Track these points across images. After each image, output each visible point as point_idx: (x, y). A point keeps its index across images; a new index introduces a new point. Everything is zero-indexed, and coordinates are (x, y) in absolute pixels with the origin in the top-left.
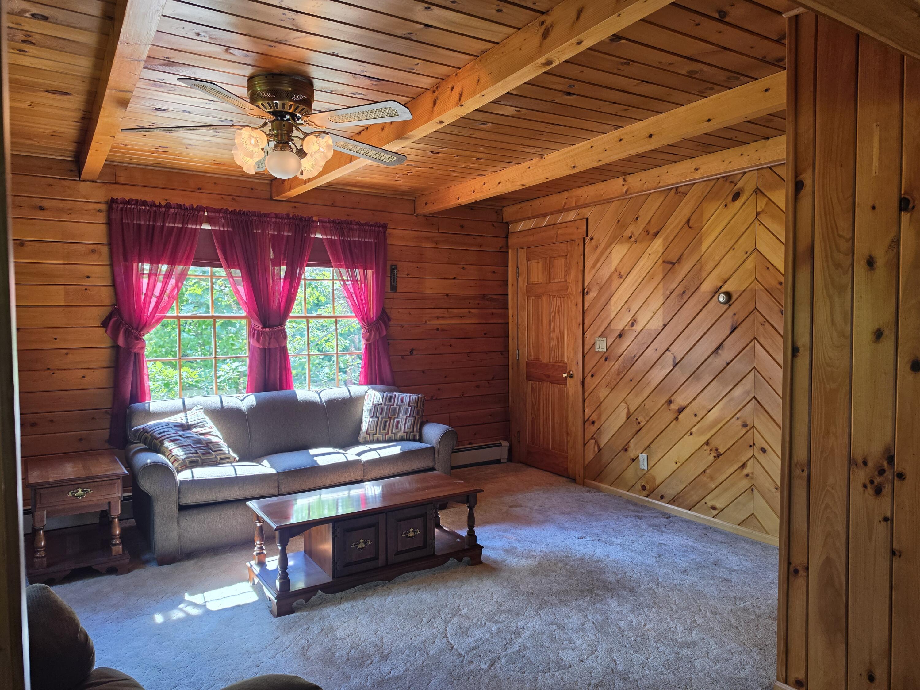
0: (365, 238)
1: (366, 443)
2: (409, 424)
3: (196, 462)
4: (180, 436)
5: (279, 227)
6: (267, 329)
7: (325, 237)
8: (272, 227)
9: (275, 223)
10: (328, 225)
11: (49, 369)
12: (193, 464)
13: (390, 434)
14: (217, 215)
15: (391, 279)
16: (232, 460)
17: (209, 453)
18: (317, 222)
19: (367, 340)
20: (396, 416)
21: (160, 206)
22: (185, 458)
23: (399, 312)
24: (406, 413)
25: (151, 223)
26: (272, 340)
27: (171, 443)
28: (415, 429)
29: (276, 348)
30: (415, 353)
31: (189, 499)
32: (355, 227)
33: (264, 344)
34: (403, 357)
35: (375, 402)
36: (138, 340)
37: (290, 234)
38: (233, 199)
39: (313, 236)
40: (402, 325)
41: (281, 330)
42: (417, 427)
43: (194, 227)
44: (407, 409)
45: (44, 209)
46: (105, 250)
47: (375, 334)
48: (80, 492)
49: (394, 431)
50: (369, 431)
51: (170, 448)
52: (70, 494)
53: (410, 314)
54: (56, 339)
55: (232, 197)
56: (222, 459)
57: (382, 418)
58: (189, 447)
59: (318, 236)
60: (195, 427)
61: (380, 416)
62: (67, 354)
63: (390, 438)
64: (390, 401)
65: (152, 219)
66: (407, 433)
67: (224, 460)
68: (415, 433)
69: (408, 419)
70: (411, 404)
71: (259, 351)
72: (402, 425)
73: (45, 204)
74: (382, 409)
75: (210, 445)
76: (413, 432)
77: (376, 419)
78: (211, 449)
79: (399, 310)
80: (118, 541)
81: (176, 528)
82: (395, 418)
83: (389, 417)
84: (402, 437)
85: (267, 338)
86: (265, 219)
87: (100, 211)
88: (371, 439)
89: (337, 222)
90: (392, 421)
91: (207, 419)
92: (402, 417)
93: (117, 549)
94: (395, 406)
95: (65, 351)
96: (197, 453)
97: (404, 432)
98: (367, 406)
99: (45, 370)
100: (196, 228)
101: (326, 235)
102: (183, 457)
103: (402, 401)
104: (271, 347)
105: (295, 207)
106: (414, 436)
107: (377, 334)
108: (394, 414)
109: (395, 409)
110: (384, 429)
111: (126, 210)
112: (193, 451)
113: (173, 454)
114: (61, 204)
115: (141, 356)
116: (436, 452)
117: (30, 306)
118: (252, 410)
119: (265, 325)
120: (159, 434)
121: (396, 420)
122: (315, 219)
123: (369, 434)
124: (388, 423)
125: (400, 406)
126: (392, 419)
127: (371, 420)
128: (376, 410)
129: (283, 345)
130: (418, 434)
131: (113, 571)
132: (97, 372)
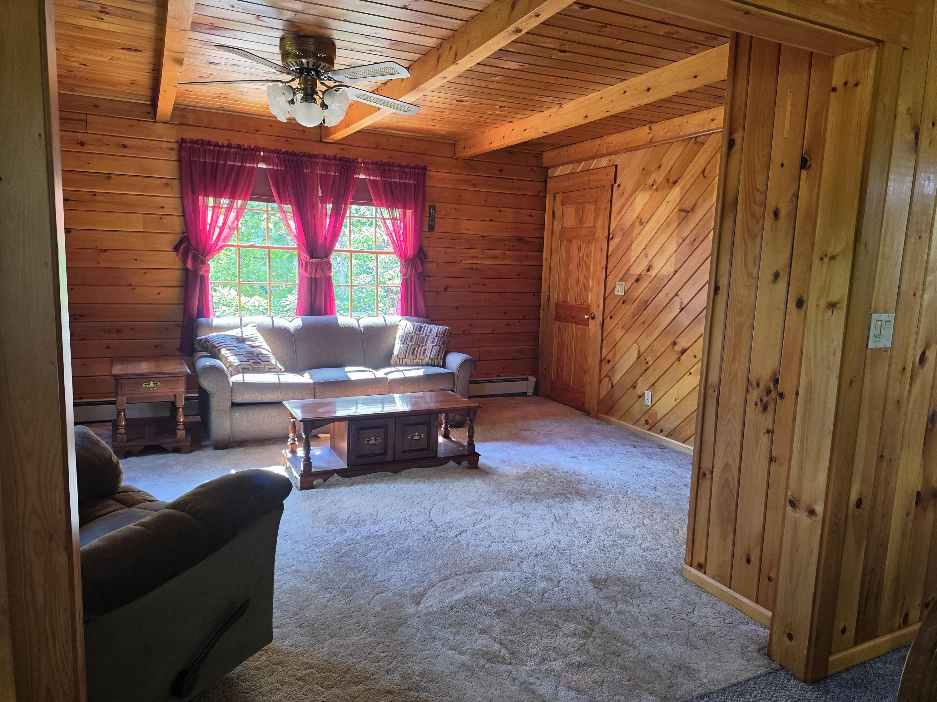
0: (406, 179)
1: (396, 365)
2: (435, 351)
3: (248, 369)
4: (235, 347)
5: (326, 167)
6: (314, 261)
7: (368, 177)
8: (320, 168)
9: (323, 164)
10: (371, 166)
11: (130, 285)
12: (245, 370)
13: (417, 360)
14: (272, 155)
15: (429, 219)
16: (279, 370)
17: (259, 363)
18: (361, 163)
19: (404, 275)
20: (424, 344)
21: (222, 146)
22: (239, 365)
23: (435, 251)
24: (433, 342)
25: (215, 161)
26: (318, 270)
27: (228, 352)
28: (439, 357)
29: (321, 278)
30: (449, 290)
31: (240, 398)
32: (396, 168)
33: (311, 274)
34: (438, 293)
35: (406, 331)
36: (203, 264)
37: (337, 174)
38: (287, 140)
39: (357, 176)
40: (438, 263)
41: (326, 262)
42: (441, 355)
43: (252, 165)
44: (434, 339)
45: (126, 147)
46: (176, 184)
47: (411, 270)
48: (152, 384)
49: (421, 357)
50: (399, 356)
51: (226, 356)
52: (144, 386)
53: (446, 253)
54: (136, 260)
55: (285, 139)
56: (269, 369)
57: (412, 345)
58: (243, 356)
59: (362, 176)
60: (249, 341)
61: (410, 344)
62: (145, 273)
63: (417, 363)
64: (420, 331)
65: (215, 158)
66: (432, 359)
67: (272, 370)
68: (439, 360)
69: (434, 347)
70: (438, 335)
71: (307, 279)
72: (428, 352)
73: (127, 142)
74: (412, 337)
75: (260, 356)
76: (438, 359)
77: (406, 346)
78: (260, 360)
79: (436, 249)
80: (182, 427)
81: (229, 420)
82: (422, 346)
83: (417, 345)
84: (428, 362)
85: (314, 268)
86: (314, 160)
87: (172, 149)
88: (401, 363)
89: (380, 163)
90: (420, 348)
91: (259, 335)
92: (429, 345)
93: (182, 433)
94: (424, 335)
95: (144, 271)
96: (249, 362)
97: (430, 359)
98: (400, 333)
99: (128, 286)
100: (253, 167)
101: (369, 175)
102: (236, 364)
103: (430, 332)
104: (317, 276)
105: (342, 149)
106: (439, 363)
107: (414, 270)
108: (423, 343)
109: (424, 338)
110: (413, 355)
111: (194, 149)
112: (245, 359)
113: (229, 361)
114: (140, 143)
115: (206, 278)
116: (456, 377)
117: (116, 231)
118: (299, 331)
119: (312, 257)
120: (218, 343)
121: (423, 347)
122: (360, 160)
123: (400, 358)
124: (416, 349)
125: (428, 336)
126: (421, 346)
127: (402, 346)
128: (406, 338)
129: (328, 275)
130: (442, 361)
131: (177, 450)
132: (169, 290)
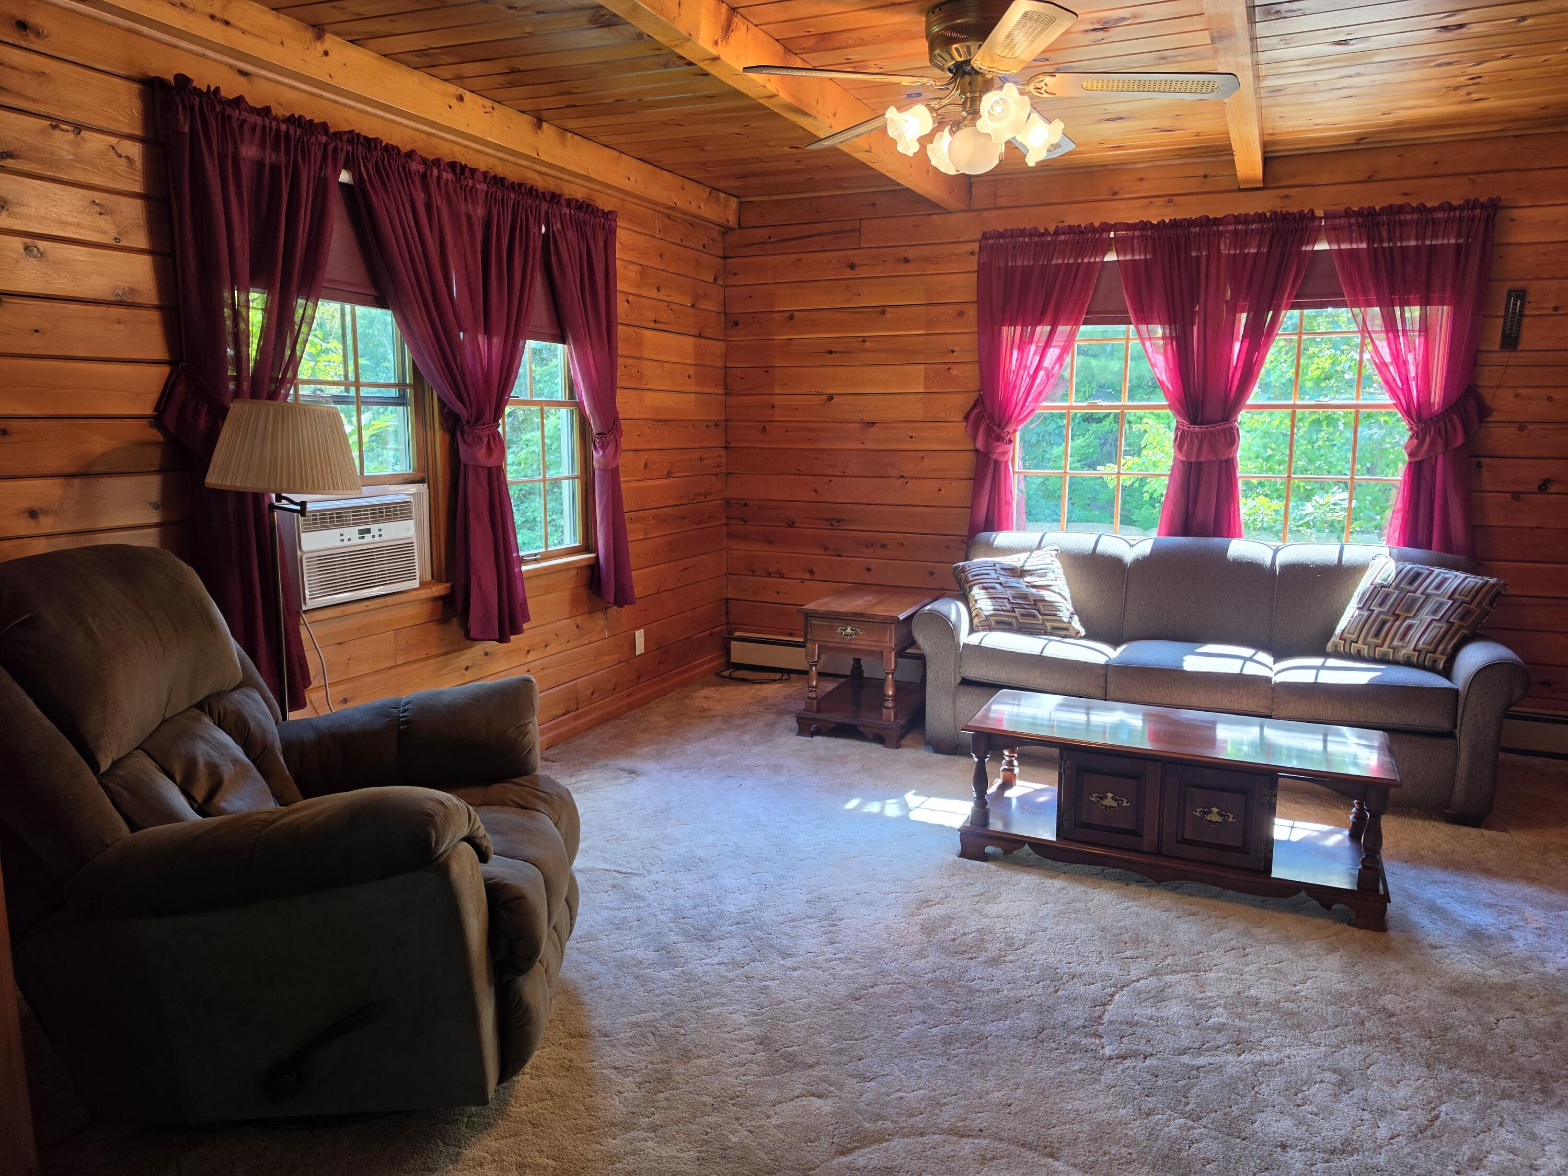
0: (1435, 236)
1: (1337, 655)
2: (1433, 634)
3: (1010, 624)
4: (1001, 584)
5: (1239, 239)
6: (1197, 429)
7: (1335, 247)
8: (1228, 242)
9: (1236, 233)
10: (1342, 221)
11: (902, 477)
12: (1004, 625)
13: (1385, 648)
14: (1130, 233)
15: (1505, 322)
16: (1073, 634)
17: (1034, 616)
18: (1321, 218)
19: (1411, 455)
20: (1411, 615)
21: (1046, 233)
22: (991, 615)
23: (1517, 396)
24: (1435, 612)
25: (1031, 263)
26: (1205, 447)
27: (983, 591)
28: (1441, 648)
29: (1210, 462)
30: (1553, 488)
31: (975, 671)
32: (1408, 217)
33: (1188, 455)
34: (1516, 496)
35: (1378, 581)
36: (998, 441)
37: (1263, 250)
38: (1170, 201)
39: (1309, 248)
40: (1522, 426)
41: (1224, 430)
42: (1447, 644)
43: (1092, 260)
44: (1441, 605)
45: (908, 261)
46: (972, 312)
47: (1433, 444)
48: (849, 630)
49: (1395, 643)
50: (1345, 635)
51: (977, 598)
52: (839, 631)
53: (1550, 399)
54: (911, 437)
55: (1166, 199)
56: (1054, 628)
57: (1380, 613)
58: (1005, 601)
59: (1322, 246)
60: (1031, 575)
61: (1377, 610)
62: (922, 458)
63: (1385, 654)
64: (1411, 583)
65: (1032, 257)
66: (1420, 651)
67: (1062, 631)
68: (1437, 655)
69: (1434, 624)
70: (1456, 596)
71: (1181, 465)
72: (1414, 635)
73: (911, 253)
74: (1387, 595)
75: (1040, 604)
76: (1434, 652)
77: (1366, 613)
78: (1038, 610)
79: (1520, 391)
80: (890, 704)
81: (951, 706)
82: (1407, 618)
83: (1394, 614)
84: (1409, 658)
85: (1196, 443)
86: (1215, 228)
87: (972, 253)
88: (1347, 650)
89: (1365, 213)
90: (1398, 623)
91: (1057, 564)
92: (1425, 616)
93: (889, 714)
94: (1418, 594)
95: (921, 454)
96: (1014, 611)
97: (1414, 650)
98: (1364, 584)
99: (898, 478)
100: (1095, 262)
101: (1351, 243)
102: (987, 613)
103: (1438, 587)
104: (1202, 459)
105: (1287, 196)
106: (1435, 661)
107: (1440, 443)
108: (1409, 610)
109: (1415, 600)
110: (1377, 635)
111: (1014, 247)
112: (1009, 607)
113: (977, 606)
114: (926, 251)
115: (1003, 466)
116: (1461, 703)
117: (888, 394)
118: (1141, 563)
119: (1193, 421)
120: (974, 576)
121: (1408, 622)
122: (1320, 213)
123: (1345, 640)
124: (1388, 625)
125: (1428, 596)
126: (1401, 618)
127: (1357, 613)
128: (1374, 596)
129: (1226, 457)
130: (1444, 658)
131: (879, 739)
132: (955, 484)
